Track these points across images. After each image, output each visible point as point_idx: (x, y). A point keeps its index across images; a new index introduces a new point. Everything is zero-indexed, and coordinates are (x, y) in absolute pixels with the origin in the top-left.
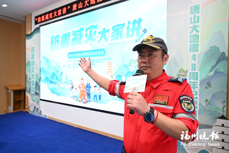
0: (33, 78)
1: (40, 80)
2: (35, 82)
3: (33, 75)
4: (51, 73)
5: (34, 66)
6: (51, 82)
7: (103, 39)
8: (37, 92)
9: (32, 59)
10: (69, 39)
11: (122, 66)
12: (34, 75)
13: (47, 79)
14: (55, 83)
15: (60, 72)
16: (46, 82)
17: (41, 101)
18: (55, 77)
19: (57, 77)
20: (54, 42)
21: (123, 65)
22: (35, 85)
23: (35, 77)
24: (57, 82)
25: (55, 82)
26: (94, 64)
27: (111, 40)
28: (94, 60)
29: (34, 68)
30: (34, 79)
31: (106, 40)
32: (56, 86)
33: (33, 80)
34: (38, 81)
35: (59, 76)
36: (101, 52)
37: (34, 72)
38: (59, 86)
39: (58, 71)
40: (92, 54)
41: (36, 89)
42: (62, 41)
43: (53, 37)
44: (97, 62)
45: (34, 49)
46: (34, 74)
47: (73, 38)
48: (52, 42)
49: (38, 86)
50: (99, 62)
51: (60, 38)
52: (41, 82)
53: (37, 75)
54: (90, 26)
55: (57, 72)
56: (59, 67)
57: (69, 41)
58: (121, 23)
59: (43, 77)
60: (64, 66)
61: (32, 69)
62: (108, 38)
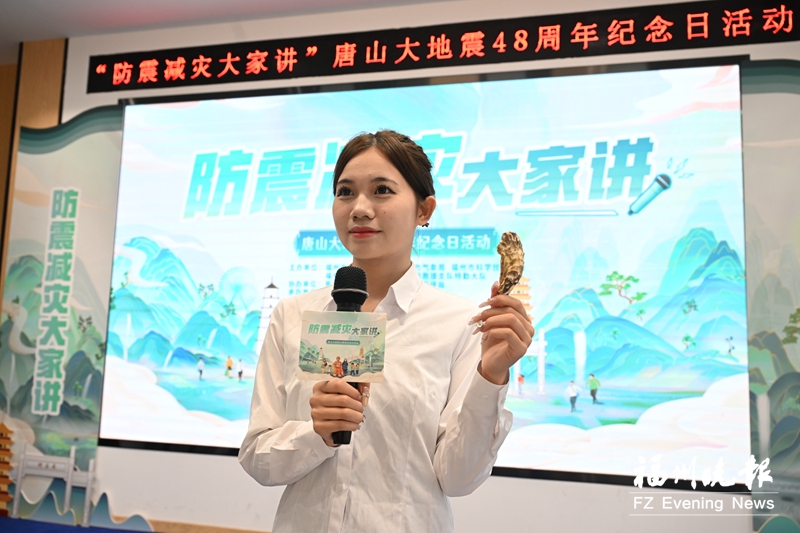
0: (53, 338)
1: (103, 348)
2: (65, 360)
3: (54, 325)
4: (187, 317)
5: (67, 278)
6: (182, 355)
7: (487, 191)
8: (83, 403)
9: (54, 244)
10: (309, 176)
11: (574, 295)
12: (64, 324)
13: (156, 342)
14: (212, 361)
15: (241, 314)
16: (146, 356)
17: (103, 450)
18: (214, 333)
19: (224, 337)
20: (214, 180)
21: (579, 290)
22: (63, 373)
23: (69, 332)
25: (208, 355)
26: (442, 285)
27: (524, 199)
28: (442, 267)
29: (66, 289)
30: (61, 342)
31: (501, 194)
33: (53, 344)
34: (92, 352)
35: (235, 331)
36: (475, 238)
37: (64, 311)
38: (234, 373)
39: (230, 310)
40: (428, 245)
41: (70, 387)
42: (261, 183)
43: (204, 161)
44: (458, 276)
45: (74, 202)
46: (68, 319)
47: (327, 175)
48: (199, 179)
49: (86, 376)
50: (465, 276)
51: (253, 169)
52: (111, 358)
53: (84, 323)
54: (424, 137)
55: (223, 311)
56: (237, 289)
57: (305, 183)
58: (568, 144)
59: (124, 330)
60: (272, 286)
61: (51, 294)
62: (509, 190)
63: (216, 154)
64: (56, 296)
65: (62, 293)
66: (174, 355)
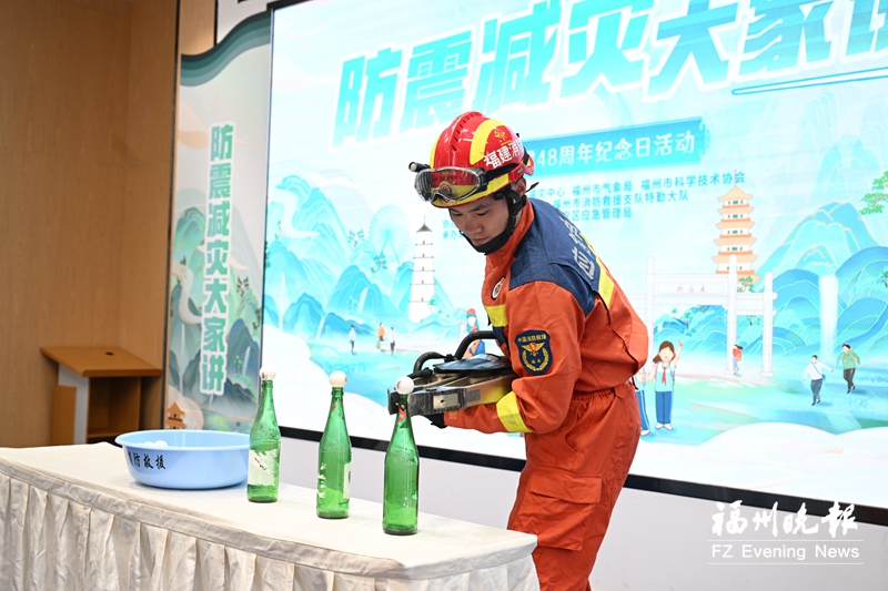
0: (216, 305)
1: (260, 314)
2: (227, 329)
3: (217, 288)
4: (337, 272)
5: (226, 233)
6: (336, 324)
7: (691, 60)
8: (244, 381)
9: (214, 193)
10: (464, 72)
11: (820, 216)
12: (224, 287)
13: (308, 307)
14: (363, 330)
15: (393, 267)
16: (301, 323)
18: (365, 292)
19: (375, 298)
20: (362, 93)
21: (828, 208)
22: (225, 344)
23: (229, 297)
24: (374, 324)
25: (360, 321)
26: (628, 213)
27: (746, 66)
28: (628, 186)
29: (225, 245)
30: (223, 309)
31: (711, 61)
32: (366, 345)
33: (215, 313)
34: (250, 320)
35: (386, 290)
36: (674, 138)
37: (224, 271)
38: (386, 345)
39: (380, 261)
40: (610, 155)
41: (233, 366)
42: (412, 88)
43: (352, 67)
44: (649, 197)
45: (229, 139)
46: (228, 281)
47: (485, 67)
48: (347, 95)
49: (245, 347)
50: (660, 197)
51: (402, 71)
52: (268, 327)
53: (242, 284)
55: (373, 264)
56: (388, 234)
57: (460, 83)
59: (281, 296)
60: (424, 228)
61: (213, 252)
62: (723, 56)
63: (363, 58)
64: (217, 253)
65: (222, 251)
66: (326, 323)
